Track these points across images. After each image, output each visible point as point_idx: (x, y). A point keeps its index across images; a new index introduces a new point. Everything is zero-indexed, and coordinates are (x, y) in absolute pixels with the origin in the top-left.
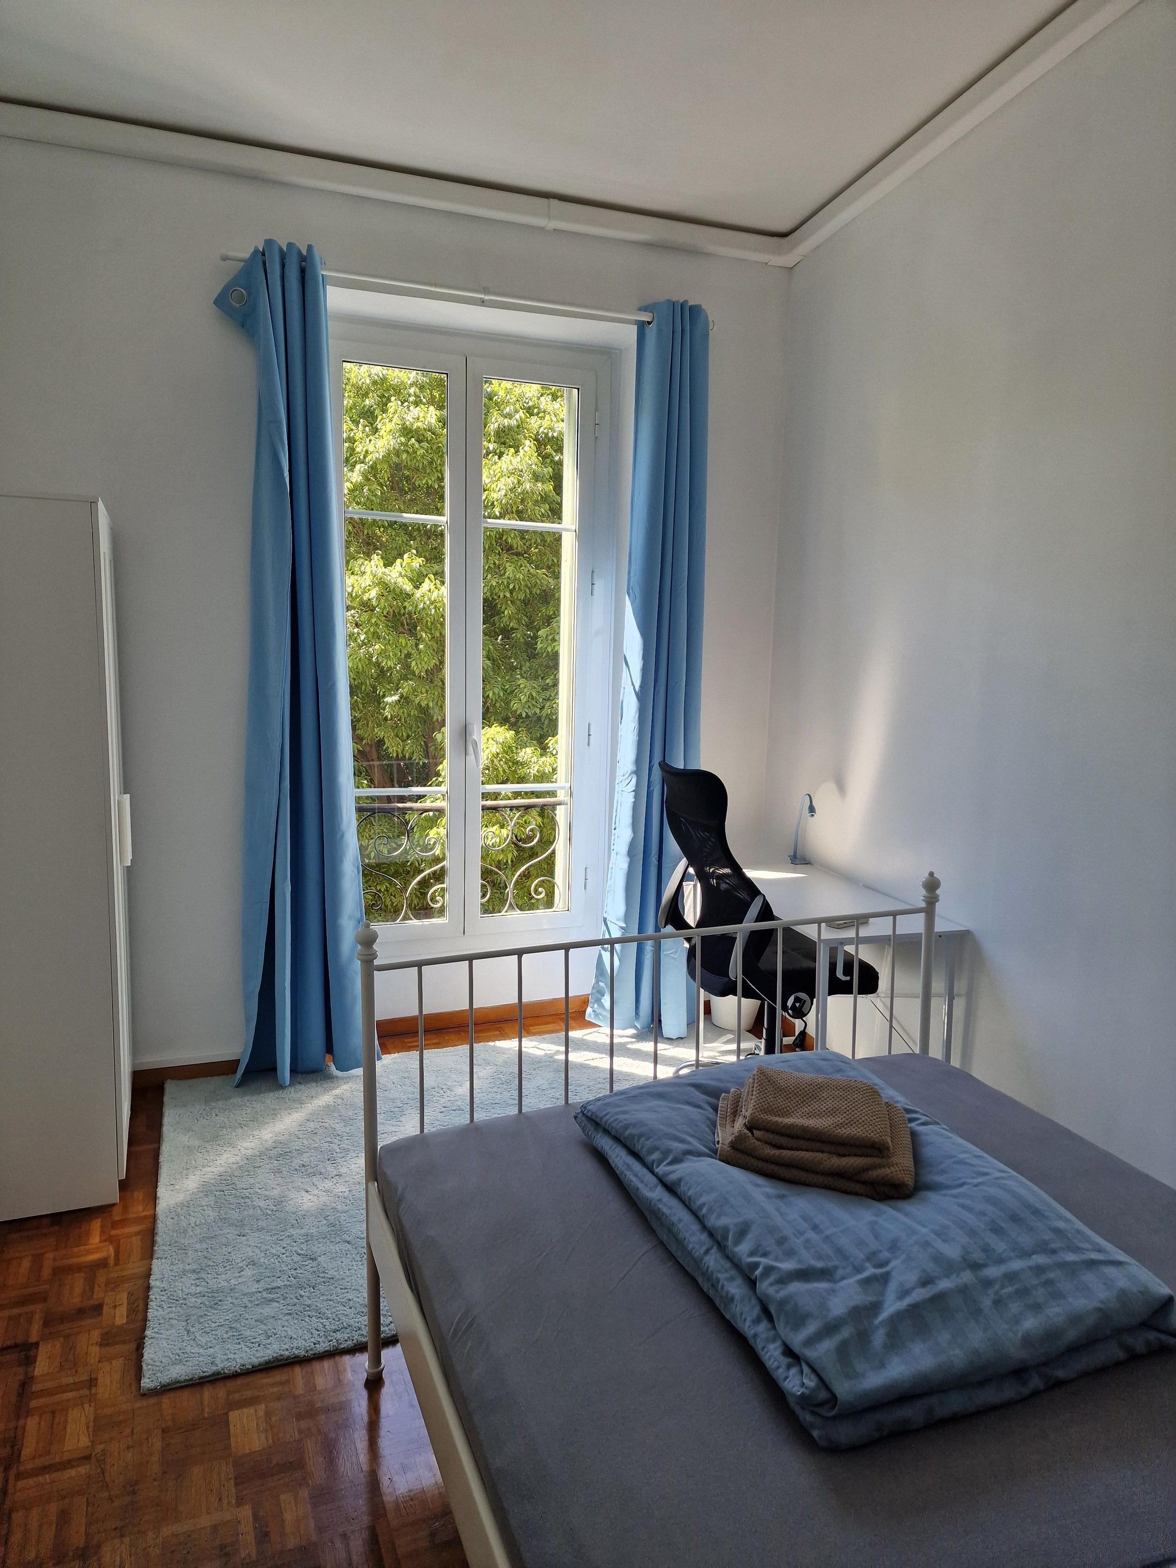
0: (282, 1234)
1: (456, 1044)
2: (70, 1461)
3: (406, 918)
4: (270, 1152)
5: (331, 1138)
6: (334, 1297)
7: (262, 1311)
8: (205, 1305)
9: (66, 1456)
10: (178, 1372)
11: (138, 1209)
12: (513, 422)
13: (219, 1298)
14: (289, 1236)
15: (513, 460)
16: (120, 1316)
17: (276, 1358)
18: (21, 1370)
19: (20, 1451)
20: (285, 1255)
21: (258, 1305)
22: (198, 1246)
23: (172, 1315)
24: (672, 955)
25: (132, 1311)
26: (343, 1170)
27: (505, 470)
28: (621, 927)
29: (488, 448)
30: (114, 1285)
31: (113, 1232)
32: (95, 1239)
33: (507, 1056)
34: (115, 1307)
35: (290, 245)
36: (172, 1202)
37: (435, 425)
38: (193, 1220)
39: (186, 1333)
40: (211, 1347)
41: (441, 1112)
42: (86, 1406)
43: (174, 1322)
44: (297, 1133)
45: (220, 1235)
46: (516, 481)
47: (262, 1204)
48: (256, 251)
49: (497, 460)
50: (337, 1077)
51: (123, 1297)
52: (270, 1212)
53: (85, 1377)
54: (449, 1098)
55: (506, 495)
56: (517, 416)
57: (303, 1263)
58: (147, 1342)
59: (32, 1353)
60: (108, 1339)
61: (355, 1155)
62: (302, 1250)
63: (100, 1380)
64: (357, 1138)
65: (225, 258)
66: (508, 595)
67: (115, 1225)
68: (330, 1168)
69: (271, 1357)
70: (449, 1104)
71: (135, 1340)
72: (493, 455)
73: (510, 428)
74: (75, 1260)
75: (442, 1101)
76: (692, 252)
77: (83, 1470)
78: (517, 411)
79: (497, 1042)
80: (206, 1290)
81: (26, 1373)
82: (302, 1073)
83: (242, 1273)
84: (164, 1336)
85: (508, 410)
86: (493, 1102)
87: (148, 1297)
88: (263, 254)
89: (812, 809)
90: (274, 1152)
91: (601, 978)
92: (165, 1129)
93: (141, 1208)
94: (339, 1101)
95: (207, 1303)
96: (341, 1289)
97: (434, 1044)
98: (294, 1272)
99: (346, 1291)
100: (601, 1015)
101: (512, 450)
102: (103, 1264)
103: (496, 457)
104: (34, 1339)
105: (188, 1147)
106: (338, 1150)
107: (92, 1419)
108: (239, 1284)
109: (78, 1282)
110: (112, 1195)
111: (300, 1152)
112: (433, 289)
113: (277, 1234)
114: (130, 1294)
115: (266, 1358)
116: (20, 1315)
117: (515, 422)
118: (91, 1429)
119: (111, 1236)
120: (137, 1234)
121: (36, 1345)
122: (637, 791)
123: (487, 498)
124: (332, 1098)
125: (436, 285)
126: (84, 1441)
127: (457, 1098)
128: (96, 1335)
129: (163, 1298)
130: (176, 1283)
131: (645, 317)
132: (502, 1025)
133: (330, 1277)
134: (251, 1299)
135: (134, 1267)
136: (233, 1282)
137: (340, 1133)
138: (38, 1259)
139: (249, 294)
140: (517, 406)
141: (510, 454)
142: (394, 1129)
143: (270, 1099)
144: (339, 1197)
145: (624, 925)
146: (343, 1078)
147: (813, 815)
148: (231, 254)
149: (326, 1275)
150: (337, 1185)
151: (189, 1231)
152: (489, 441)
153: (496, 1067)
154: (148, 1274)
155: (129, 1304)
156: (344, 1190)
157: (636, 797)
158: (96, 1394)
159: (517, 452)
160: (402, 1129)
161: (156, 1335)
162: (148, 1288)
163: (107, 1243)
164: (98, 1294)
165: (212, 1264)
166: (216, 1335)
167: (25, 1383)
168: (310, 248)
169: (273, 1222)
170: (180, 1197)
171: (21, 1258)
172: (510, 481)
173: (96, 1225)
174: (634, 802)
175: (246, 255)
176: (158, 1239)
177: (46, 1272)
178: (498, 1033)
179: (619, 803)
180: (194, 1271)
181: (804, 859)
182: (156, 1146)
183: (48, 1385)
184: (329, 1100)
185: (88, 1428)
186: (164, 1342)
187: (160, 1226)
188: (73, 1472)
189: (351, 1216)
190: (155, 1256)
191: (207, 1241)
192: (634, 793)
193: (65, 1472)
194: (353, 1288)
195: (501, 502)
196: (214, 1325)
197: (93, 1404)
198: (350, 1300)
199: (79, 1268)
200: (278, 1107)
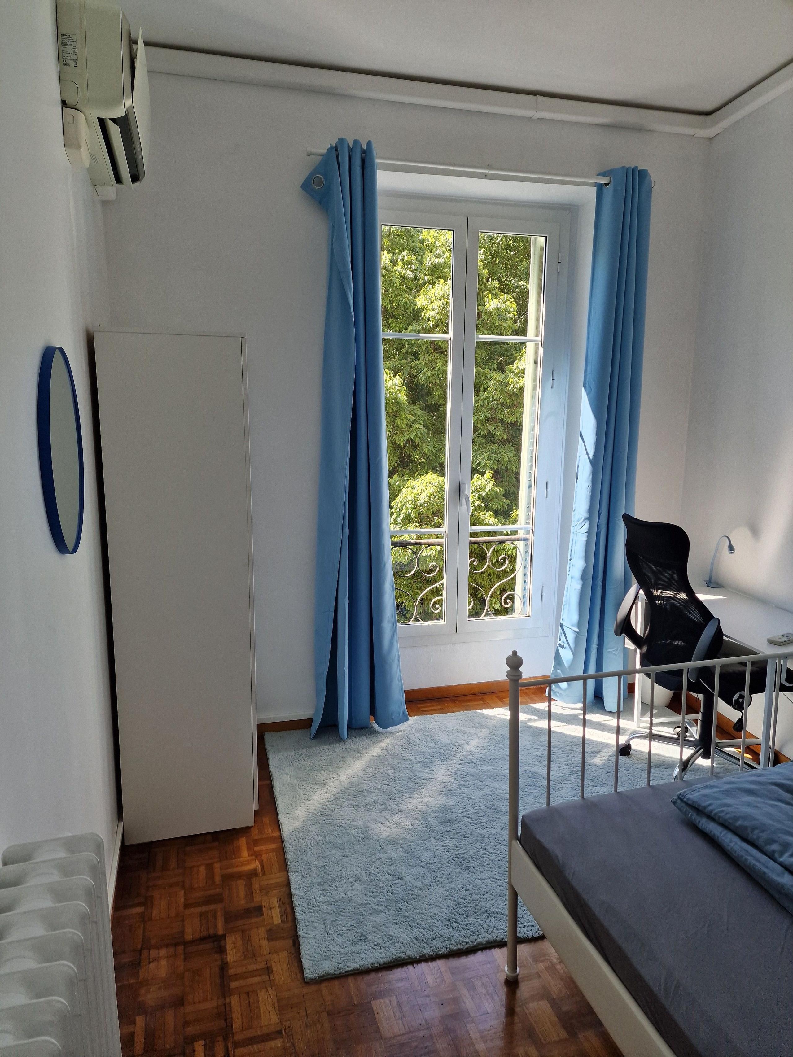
0: (373, 856)
1: (454, 710)
2: (268, 1035)
3: (416, 620)
4: (349, 791)
5: (388, 782)
6: (423, 911)
7: (376, 919)
8: (334, 912)
9: (265, 1030)
10: (327, 967)
11: (269, 831)
12: (442, 260)
13: (343, 907)
14: (379, 859)
15: (443, 288)
16: (276, 917)
17: (396, 959)
18: (217, 956)
19: (231, 1023)
20: (380, 875)
21: (370, 914)
22: (318, 863)
23: (313, 919)
24: (614, 652)
25: (283, 913)
26: (403, 807)
27: (437, 295)
28: (575, 631)
29: (424, 279)
30: (266, 890)
31: (256, 849)
32: (245, 854)
33: (495, 721)
34: (271, 909)
35: (356, 142)
36: (291, 828)
37: (388, 265)
38: (309, 842)
39: (326, 934)
40: (346, 947)
41: (459, 764)
42: (269, 989)
43: (316, 925)
44: (363, 776)
45: (330, 855)
46: (445, 303)
47: (353, 831)
48: (331, 147)
49: (431, 288)
50: (379, 733)
51: (275, 902)
52: (360, 839)
53: (263, 965)
54: (462, 754)
55: (438, 313)
56: (445, 256)
57: (395, 882)
58: (302, 941)
59: (222, 943)
60: (272, 935)
61: (408, 796)
62: (391, 871)
63: (274, 969)
64: (406, 782)
65: (309, 155)
66: (438, 382)
67: (256, 842)
68: (393, 806)
69: (391, 959)
70: (463, 758)
71: (291, 937)
72: (428, 285)
73: (439, 264)
74: (235, 870)
75: (458, 755)
76: (638, 129)
77: (279, 1042)
78: (444, 252)
79: (484, 710)
80: (332, 900)
81: (222, 960)
82: (355, 729)
83: (353, 887)
84: (311, 936)
85: (438, 251)
86: (494, 757)
87: (292, 903)
88: (336, 149)
89: (731, 548)
90: (350, 791)
91: (558, 667)
92: (272, 769)
93: (270, 830)
94: (386, 753)
95: (336, 911)
96: (427, 905)
97: (439, 709)
98: (390, 889)
99: (431, 906)
100: (558, 693)
101: (442, 281)
102: (254, 873)
103: (431, 286)
104: (221, 932)
105: (291, 785)
106: (395, 792)
107: (276, 1001)
108: (353, 896)
109: (240, 887)
110: (249, 820)
111: (369, 792)
112: (452, 168)
113: (370, 857)
114: (279, 899)
115: (388, 959)
116: (208, 912)
117: (443, 260)
118: (277, 1008)
119: (255, 852)
120: (273, 850)
121: (223, 937)
122: (589, 533)
123: (424, 315)
124: (380, 750)
125: (454, 165)
126: (274, 1019)
127: (468, 753)
128: (262, 931)
129: (304, 904)
130: (310, 892)
131: (604, 180)
132: (483, 697)
133: (417, 894)
134: (365, 909)
135: (276, 878)
136: (349, 894)
137: (393, 778)
138: (210, 867)
139: (326, 180)
140: (444, 248)
141: (441, 283)
142: (430, 776)
143: (338, 748)
144: (405, 829)
145: (578, 630)
146: (383, 734)
147: (732, 553)
148: (314, 150)
149: (414, 893)
150: (402, 819)
151: (308, 850)
152: (425, 275)
153: (488, 730)
154: (288, 884)
155: (280, 907)
156: (407, 824)
157: (588, 537)
158: (274, 980)
159: (445, 281)
160: (435, 776)
161: (306, 935)
162: (290, 895)
163: (254, 857)
164: (257, 898)
165: (331, 878)
166: (348, 937)
167: (224, 967)
168: (369, 143)
169: (365, 847)
170: (297, 824)
171: (199, 866)
172: (441, 302)
173: (243, 842)
174: (587, 540)
175: (324, 151)
176: (288, 856)
177: (218, 879)
178: (481, 702)
179: (574, 541)
180: (319, 884)
181: (717, 583)
182: (268, 782)
183: (239, 970)
184: (378, 751)
185: (275, 1008)
186: (313, 941)
187: (287, 845)
188: (272, 1044)
189: (418, 845)
190: (290, 870)
191: (322, 859)
192: (587, 534)
193: (267, 1043)
194: (435, 904)
195: (435, 317)
196: (344, 929)
197: (274, 988)
198: (436, 914)
199: (239, 876)
200: (344, 755)
